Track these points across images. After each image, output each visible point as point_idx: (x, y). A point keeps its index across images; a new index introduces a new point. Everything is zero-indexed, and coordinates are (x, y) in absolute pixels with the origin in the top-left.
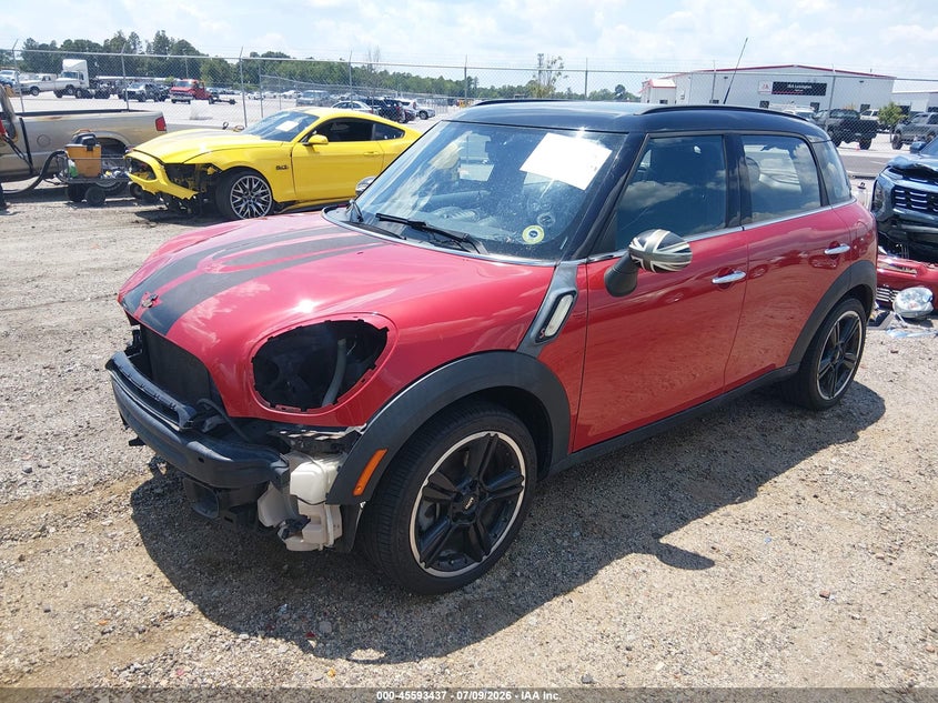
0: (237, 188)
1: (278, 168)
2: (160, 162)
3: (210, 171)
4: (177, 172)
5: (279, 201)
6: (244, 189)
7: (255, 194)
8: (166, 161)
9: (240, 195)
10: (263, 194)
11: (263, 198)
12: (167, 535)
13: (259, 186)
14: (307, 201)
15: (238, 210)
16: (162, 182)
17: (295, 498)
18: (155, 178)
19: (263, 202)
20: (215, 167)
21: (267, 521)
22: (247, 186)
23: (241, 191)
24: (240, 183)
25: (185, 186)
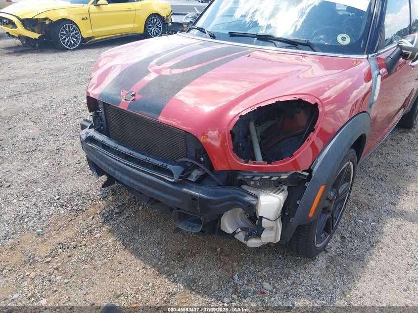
0: (62, 31)
1: (83, 19)
2: (18, 18)
3: (47, 22)
4: (29, 23)
5: (85, 37)
6: (66, 31)
7: (72, 34)
8: (22, 18)
9: (64, 35)
10: (76, 34)
11: (76, 36)
12: (137, 238)
13: (74, 29)
14: (98, 37)
15: (64, 43)
16: (21, 30)
17: (261, 217)
18: (16, 27)
19: (76, 38)
20: (50, 20)
21: (230, 231)
22: (67, 30)
23: (65, 33)
24: (64, 28)
25: (34, 31)
